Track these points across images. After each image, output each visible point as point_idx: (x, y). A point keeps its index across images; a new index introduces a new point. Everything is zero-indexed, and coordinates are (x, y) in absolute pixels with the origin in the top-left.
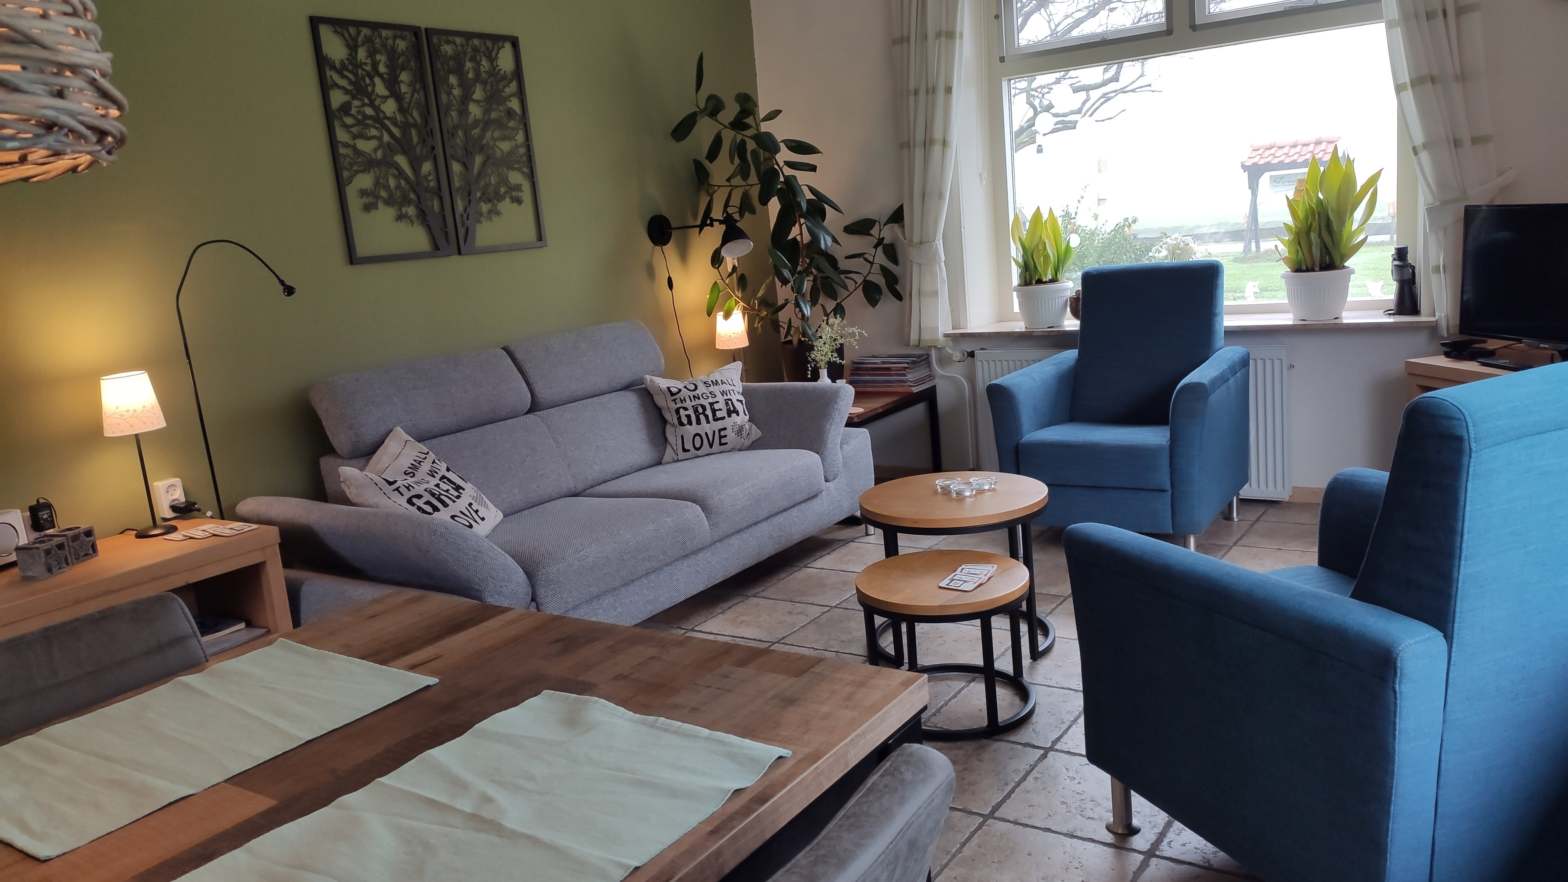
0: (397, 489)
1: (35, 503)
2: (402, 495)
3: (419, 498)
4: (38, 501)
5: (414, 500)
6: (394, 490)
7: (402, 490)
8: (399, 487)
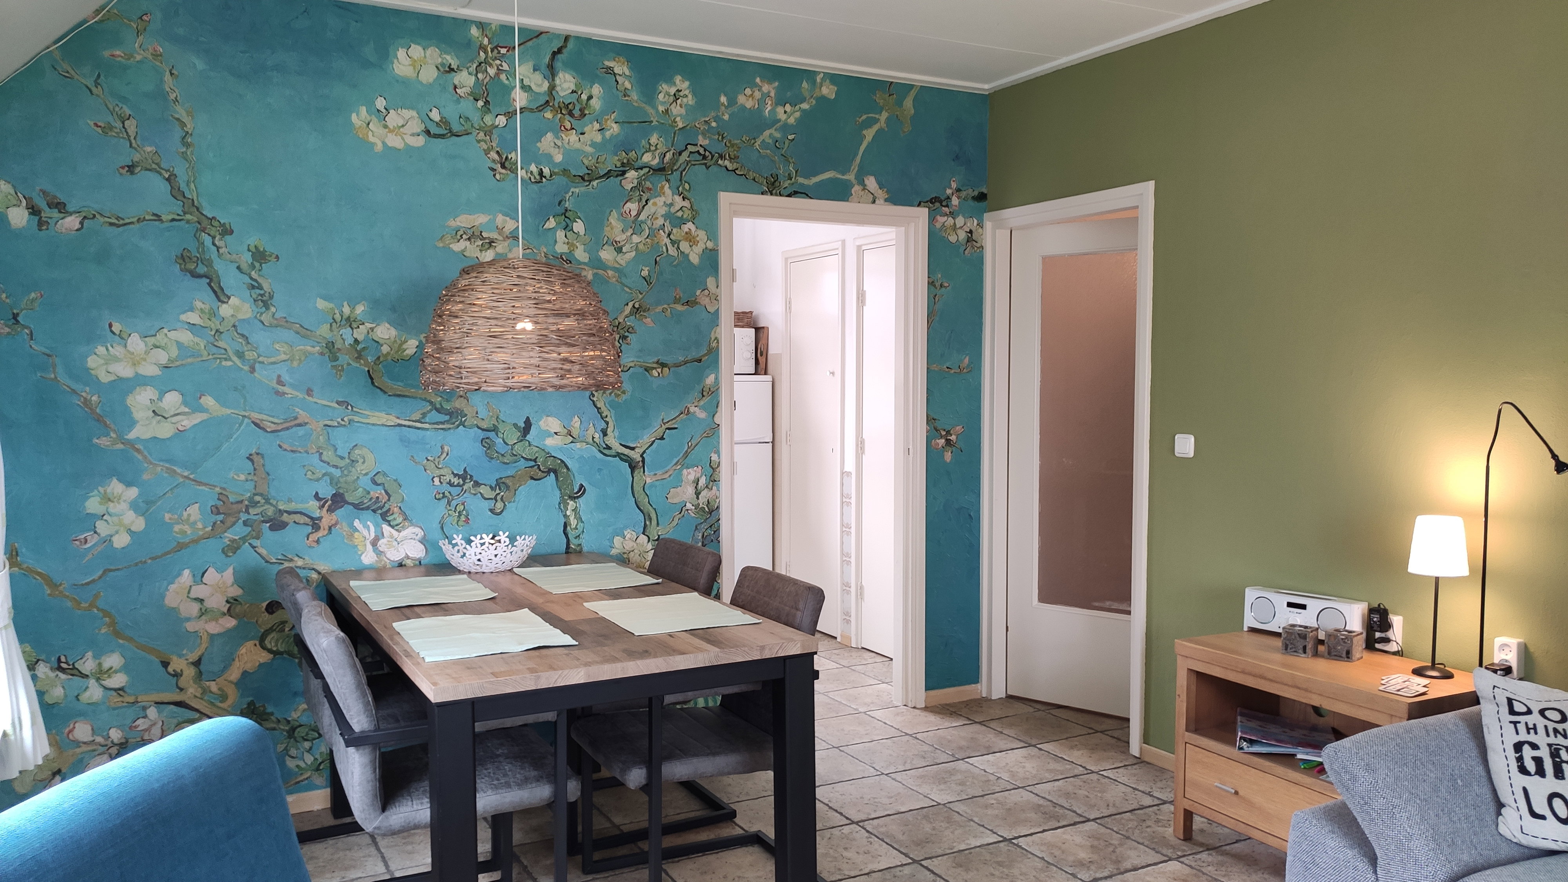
0: (1515, 723)
1: (1377, 606)
2: (1517, 733)
3: (1533, 749)
4: (1379, 605)
5: (1526, 748)
6: (1511, 722)
7: (1521, 728)
8: (1519, 722)
